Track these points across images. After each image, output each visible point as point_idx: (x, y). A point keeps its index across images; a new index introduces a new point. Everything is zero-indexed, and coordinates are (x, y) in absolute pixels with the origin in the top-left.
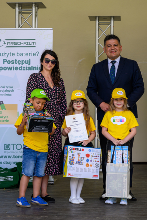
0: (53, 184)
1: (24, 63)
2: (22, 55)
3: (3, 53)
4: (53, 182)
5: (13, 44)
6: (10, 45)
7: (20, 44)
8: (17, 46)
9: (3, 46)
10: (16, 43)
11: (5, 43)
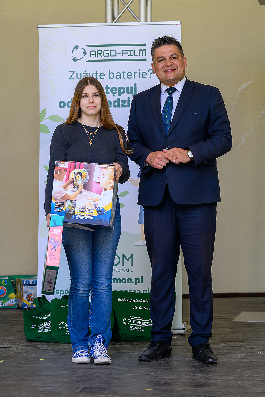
0: (183, 335)
1: (123, 92)
2: (119, 76)
3: (82, 74)
4: (184, 331)
5: (102, 55)
6: (95, 56)
7: (115, 55)
8: (110, 58)
9: (82, 58)
10: (108, 53)
11: (85, 53)
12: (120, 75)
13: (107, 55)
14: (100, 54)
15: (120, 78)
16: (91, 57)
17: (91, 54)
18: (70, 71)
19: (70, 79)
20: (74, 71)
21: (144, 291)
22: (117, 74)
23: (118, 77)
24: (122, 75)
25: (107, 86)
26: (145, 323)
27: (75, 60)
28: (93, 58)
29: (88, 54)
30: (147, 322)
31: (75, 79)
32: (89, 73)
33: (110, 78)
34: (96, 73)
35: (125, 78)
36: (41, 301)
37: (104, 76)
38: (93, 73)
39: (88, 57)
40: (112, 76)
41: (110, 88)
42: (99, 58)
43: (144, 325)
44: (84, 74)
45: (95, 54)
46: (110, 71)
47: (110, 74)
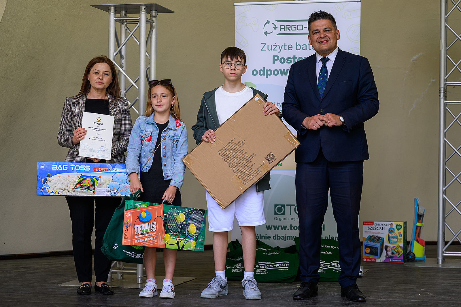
3: (273, 46)
4: (361, 273)
5: (290, 29)
6: (284, 30)
7: (302, 29)
8: (297, 32)
9: (273, 32)
10: (296, 28)
11: (275, 28)
12: (306, 47)
13: (295, 29)
14: (288, 28)
15: (306, 49)
16: (280, 31)
17: (281, 28)
18: (262, 43)
19: (262, 50)
20: (266, 44)
21: (325, 237)
22: (303, 45)
23: (304, 48)
24: (308, 46)
25: (295, 56)
26: (327, 266)
27: (266, 33)
28: (283, 31)
29: (278, 28)
30: (329, 265)
31: (266, 50)
32: (279, 45)
33: (297, 49)
34: (285, 45)
35: (310, 49)
36: (235, 245)
37: (292, 47)
38: (282, 45)
39: (278, 31)
40: (298, 47)
41: (297, 58)
42: (288, 31)
43: (326, 268)
44: (274, 46)
45: (284, 28)
46: (297, 43)
47: (297, 45)
